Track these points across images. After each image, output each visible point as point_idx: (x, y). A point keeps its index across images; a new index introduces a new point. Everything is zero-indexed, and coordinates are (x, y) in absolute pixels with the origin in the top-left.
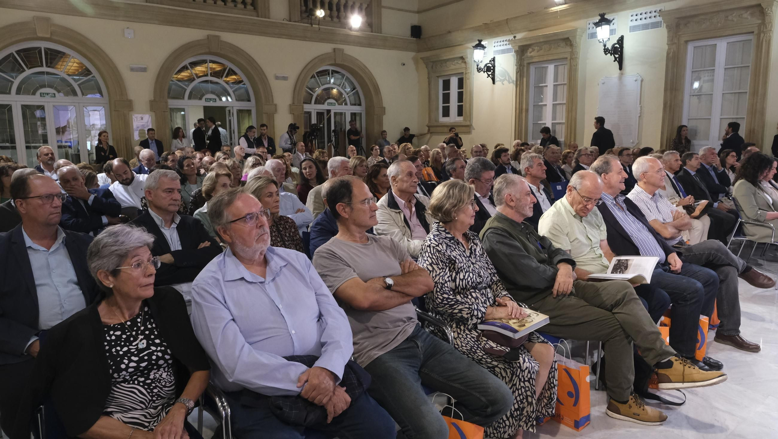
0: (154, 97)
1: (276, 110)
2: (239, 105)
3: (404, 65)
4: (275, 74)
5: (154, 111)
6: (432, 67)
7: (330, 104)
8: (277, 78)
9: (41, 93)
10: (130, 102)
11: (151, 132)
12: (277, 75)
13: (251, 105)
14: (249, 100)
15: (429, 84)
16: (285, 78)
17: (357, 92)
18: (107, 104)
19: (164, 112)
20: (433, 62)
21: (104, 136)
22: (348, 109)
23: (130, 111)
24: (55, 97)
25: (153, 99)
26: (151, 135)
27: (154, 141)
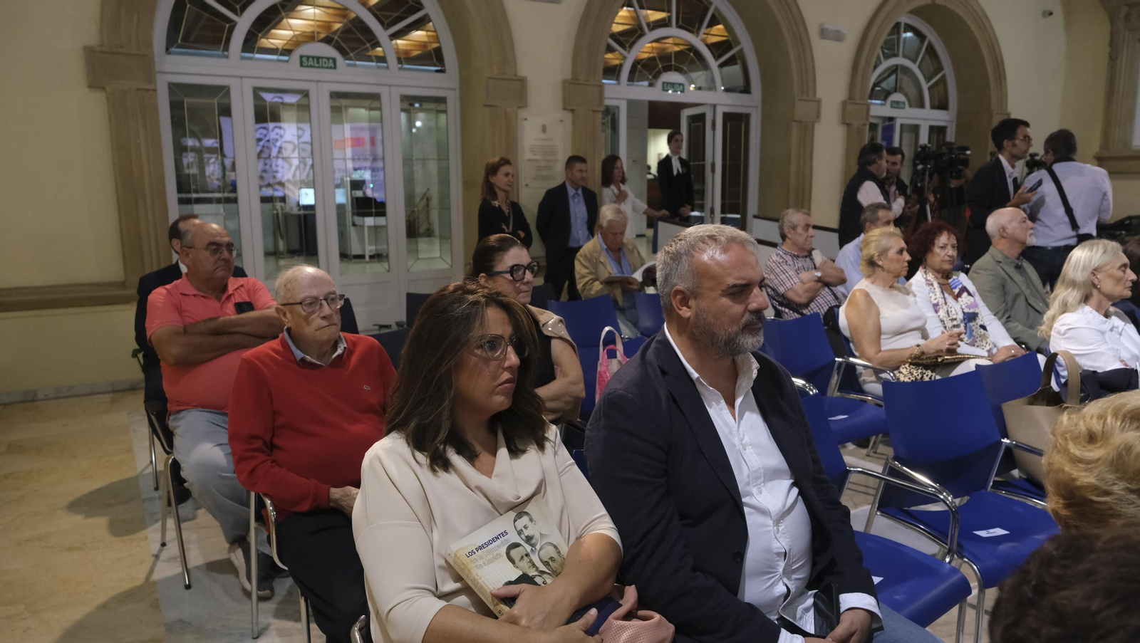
0: (574, 72)
1: (818, 115)
2: (729, 102)
3: (1051, 14)
4: (821, 25)
5: (572, 111)
6: (1127, 17)
7: (896, 105)
8: (824, 33)
9: (301, 57)
10: (522, 81)
11: (578, 166)
12: (826, 26)
13: (750, 104)
14: (746, 90)
15: (1113, 58)
16: (838, 37)
17: (943, 79)
18: (454, 89)
19: (594, 111)
20: (1130, 6)
21: (507, 175)
22: (928, 117)
23: (519, 107)
24: (335, 68)
25: (569, 76)
26: (578, 175)
27: (580, 191)
